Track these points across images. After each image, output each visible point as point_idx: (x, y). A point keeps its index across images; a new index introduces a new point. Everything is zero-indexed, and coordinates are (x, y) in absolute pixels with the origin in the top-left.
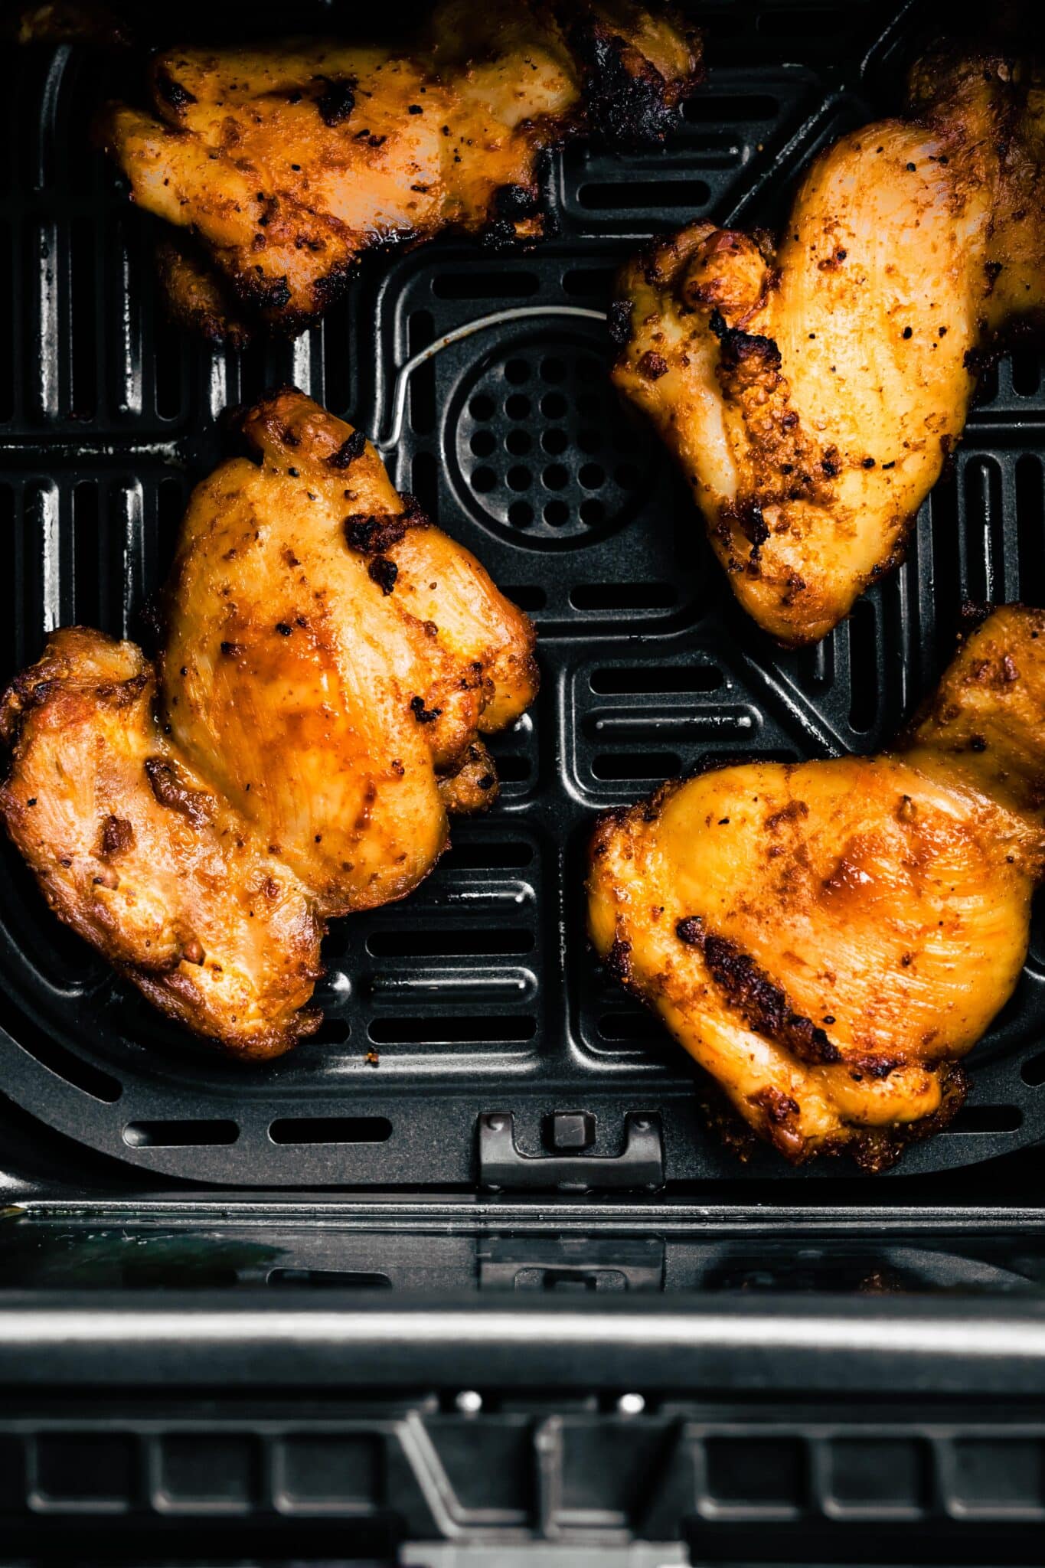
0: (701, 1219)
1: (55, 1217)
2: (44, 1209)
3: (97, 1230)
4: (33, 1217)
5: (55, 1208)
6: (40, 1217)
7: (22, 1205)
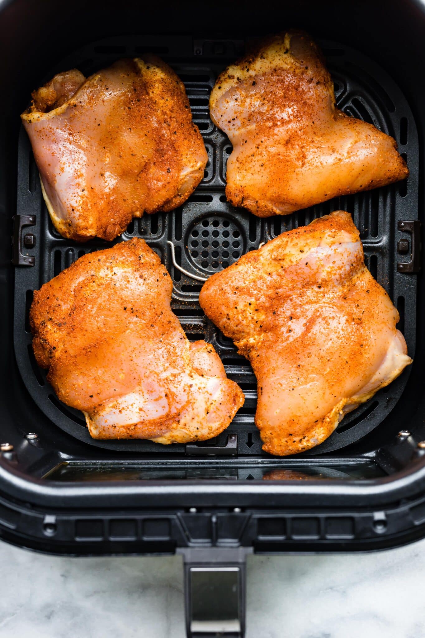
0: (258, 463)
1: (77, 465)
2: (74, 463)
3: (90, 468)
4: (71, 465)
5: (77, 463)
6: (73, 465)
7: (68, 462)
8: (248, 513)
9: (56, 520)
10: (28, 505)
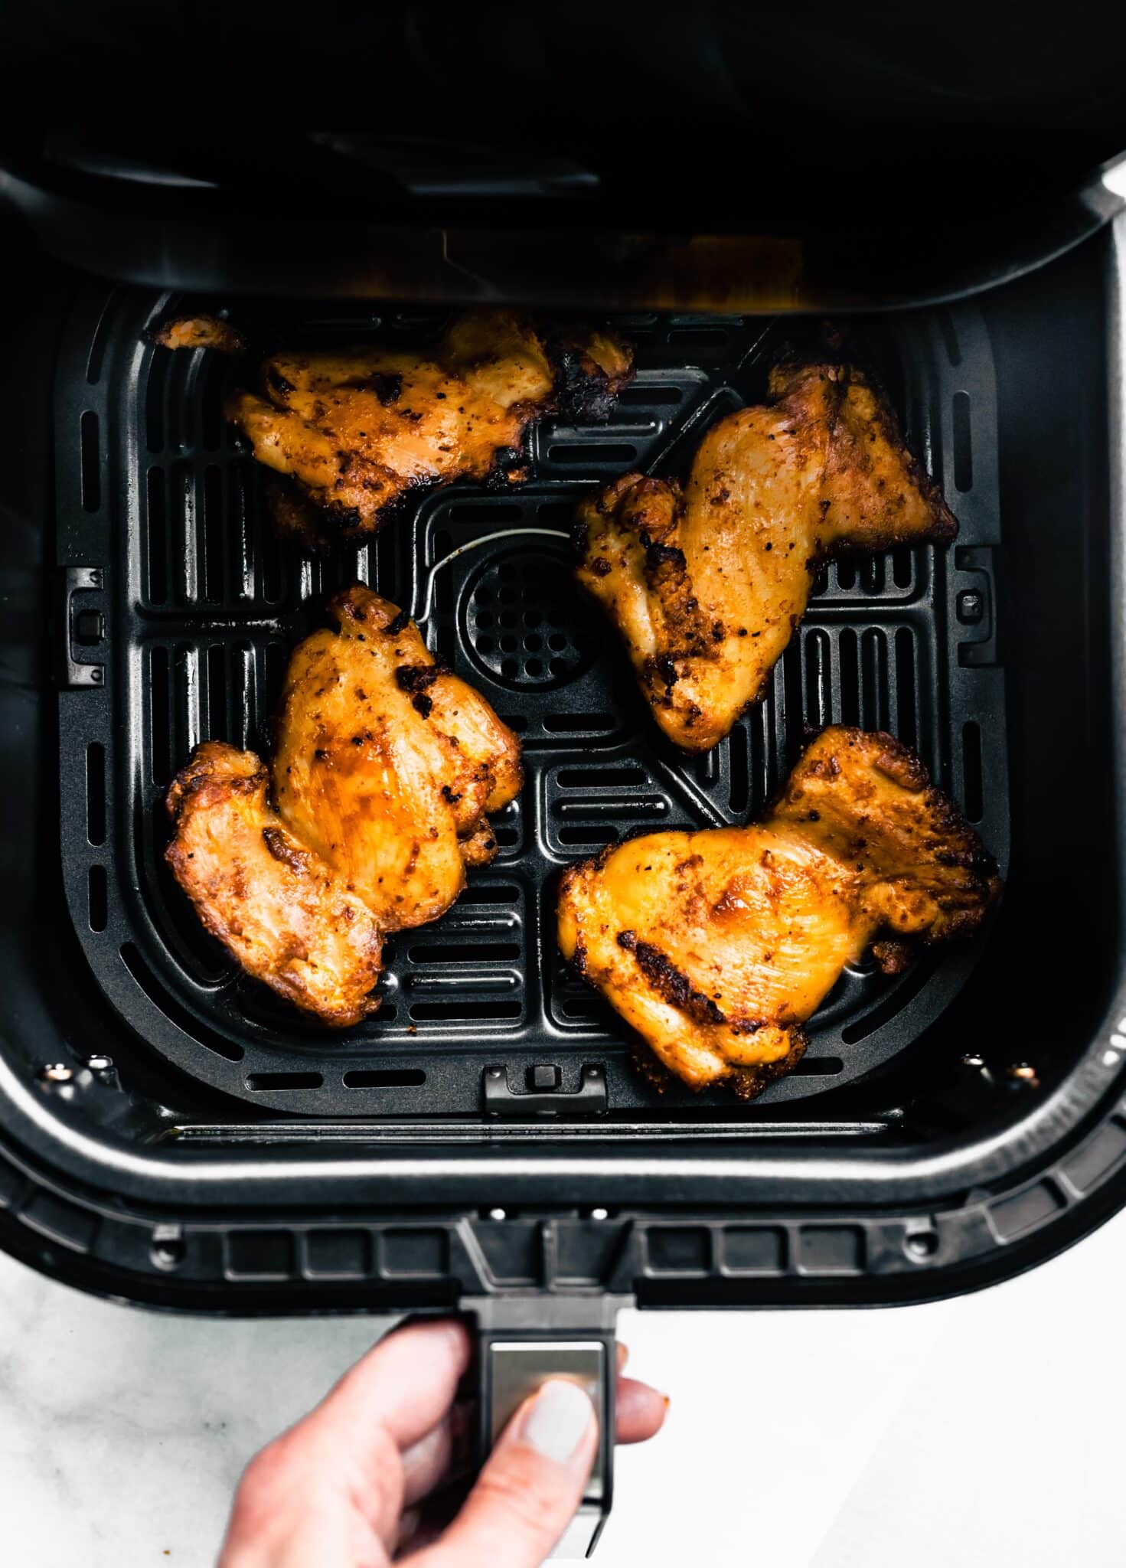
1: (202, 1135)
2: (194, 1130)
4: (188, 1135)
5: (202, 1130)
6: (192, 1136)
7: (180, 1128)
8: (624, 1218)
9: (183, 1233)
10: (119, 1202)
